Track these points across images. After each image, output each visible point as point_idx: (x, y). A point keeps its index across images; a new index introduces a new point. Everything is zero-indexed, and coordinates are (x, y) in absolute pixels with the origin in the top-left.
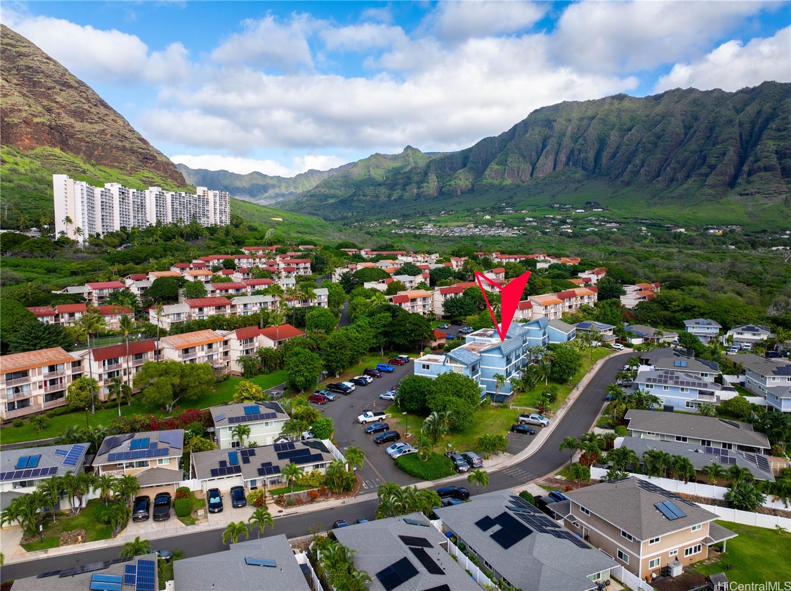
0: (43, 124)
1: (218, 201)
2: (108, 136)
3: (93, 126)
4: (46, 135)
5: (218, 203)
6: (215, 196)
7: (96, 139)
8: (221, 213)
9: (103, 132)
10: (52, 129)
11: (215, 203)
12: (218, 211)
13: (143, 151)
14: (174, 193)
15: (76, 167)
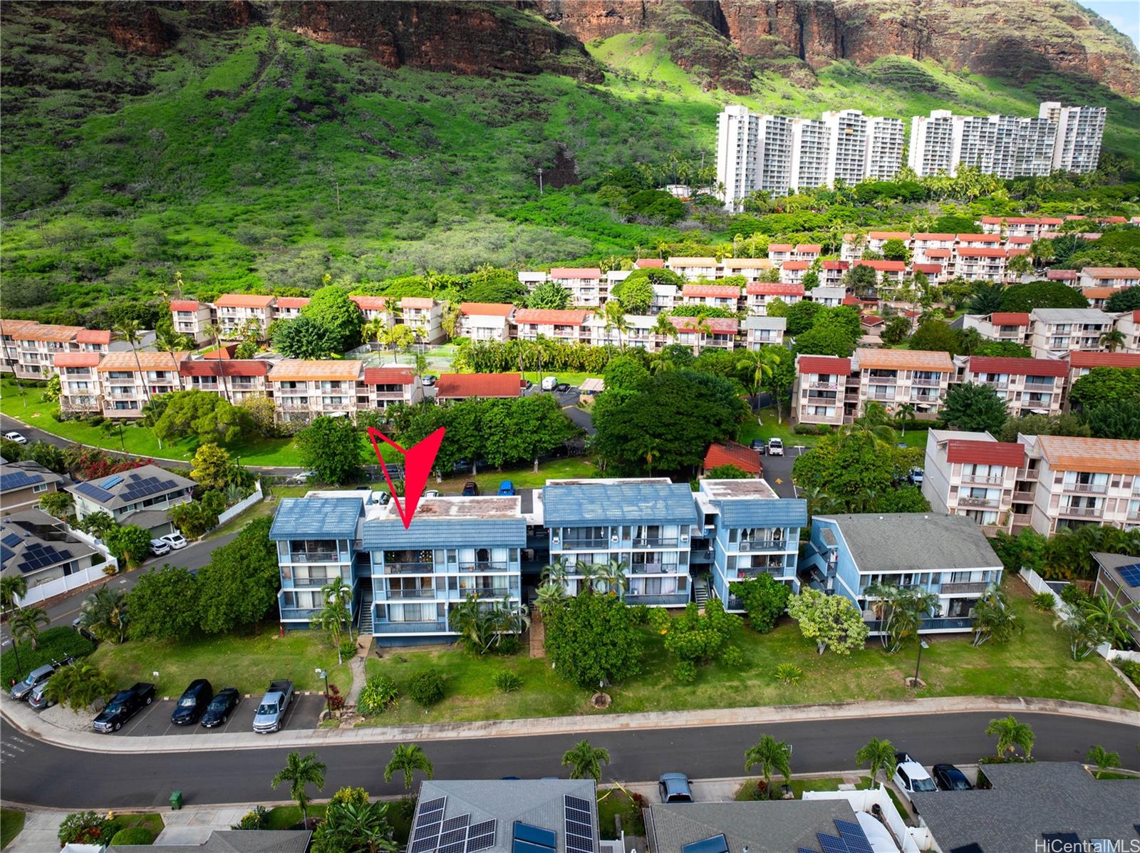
0: (892, 21)
1: (1075, 127)
2: (1000, 24)
3: (979, 10)
4: (893, 38)
5: (1075, 131)
6: (1072, 117)
7: (978, 32)
8: (1079, 148)
9: (992, 17)
10: (906, 27)
11: (1069, 130)
12: (1072, 146)
13: (1059, 40)
14: (970, 119)
15: (924, 82)
